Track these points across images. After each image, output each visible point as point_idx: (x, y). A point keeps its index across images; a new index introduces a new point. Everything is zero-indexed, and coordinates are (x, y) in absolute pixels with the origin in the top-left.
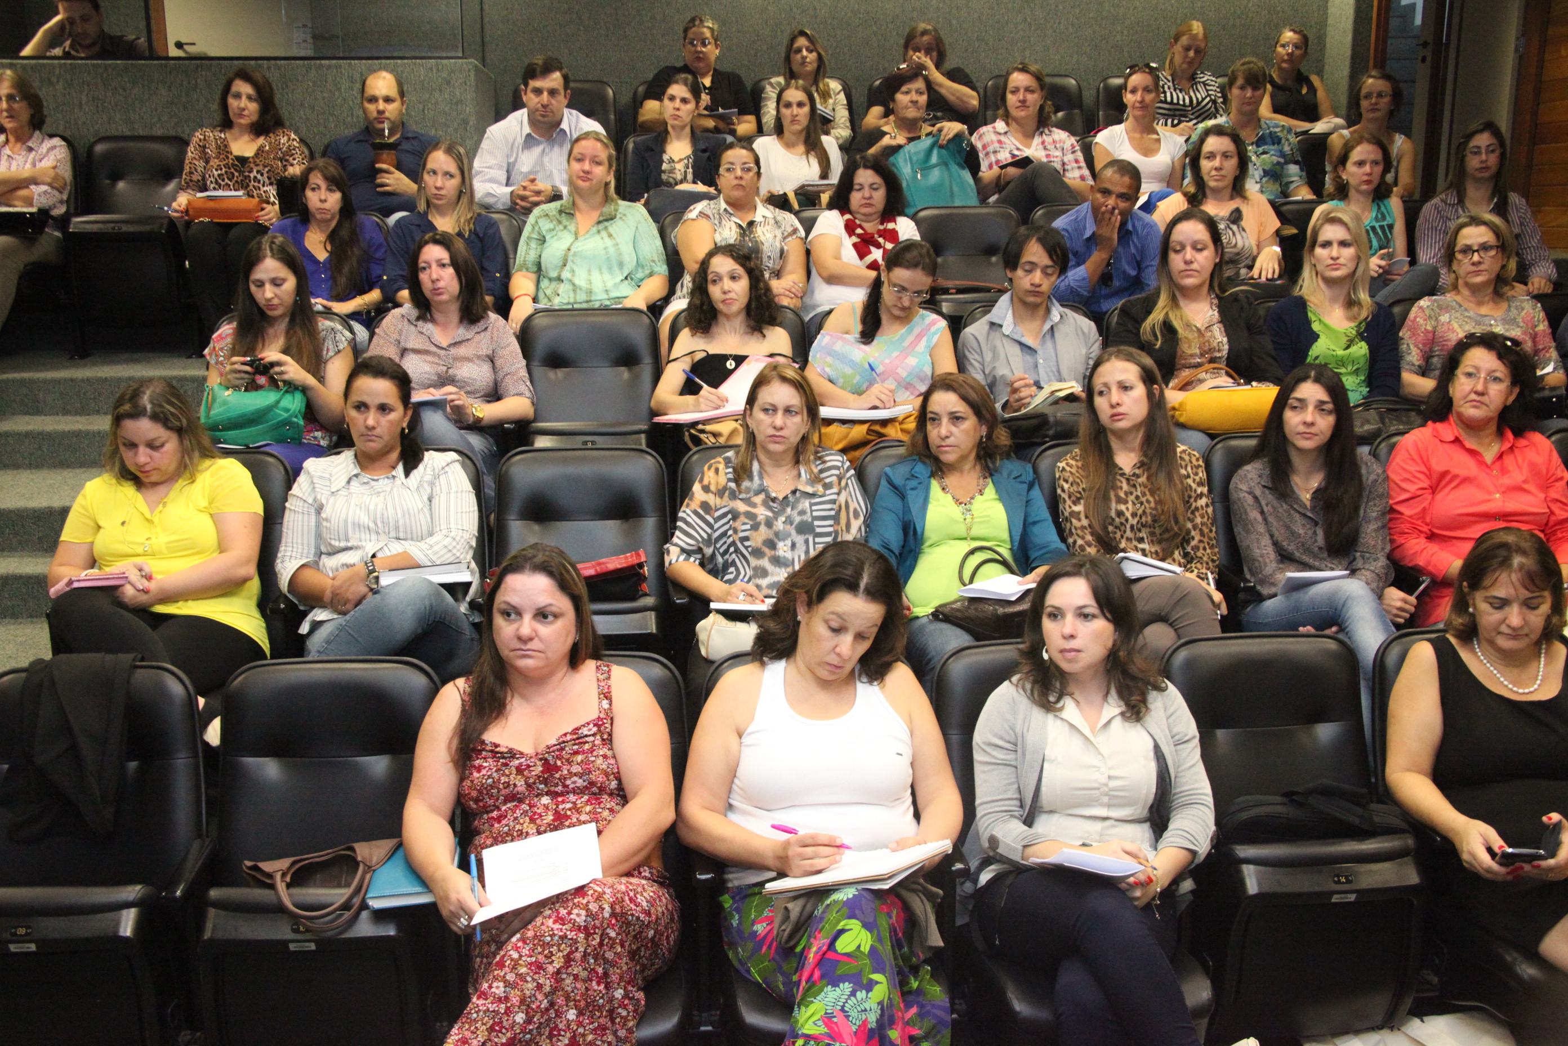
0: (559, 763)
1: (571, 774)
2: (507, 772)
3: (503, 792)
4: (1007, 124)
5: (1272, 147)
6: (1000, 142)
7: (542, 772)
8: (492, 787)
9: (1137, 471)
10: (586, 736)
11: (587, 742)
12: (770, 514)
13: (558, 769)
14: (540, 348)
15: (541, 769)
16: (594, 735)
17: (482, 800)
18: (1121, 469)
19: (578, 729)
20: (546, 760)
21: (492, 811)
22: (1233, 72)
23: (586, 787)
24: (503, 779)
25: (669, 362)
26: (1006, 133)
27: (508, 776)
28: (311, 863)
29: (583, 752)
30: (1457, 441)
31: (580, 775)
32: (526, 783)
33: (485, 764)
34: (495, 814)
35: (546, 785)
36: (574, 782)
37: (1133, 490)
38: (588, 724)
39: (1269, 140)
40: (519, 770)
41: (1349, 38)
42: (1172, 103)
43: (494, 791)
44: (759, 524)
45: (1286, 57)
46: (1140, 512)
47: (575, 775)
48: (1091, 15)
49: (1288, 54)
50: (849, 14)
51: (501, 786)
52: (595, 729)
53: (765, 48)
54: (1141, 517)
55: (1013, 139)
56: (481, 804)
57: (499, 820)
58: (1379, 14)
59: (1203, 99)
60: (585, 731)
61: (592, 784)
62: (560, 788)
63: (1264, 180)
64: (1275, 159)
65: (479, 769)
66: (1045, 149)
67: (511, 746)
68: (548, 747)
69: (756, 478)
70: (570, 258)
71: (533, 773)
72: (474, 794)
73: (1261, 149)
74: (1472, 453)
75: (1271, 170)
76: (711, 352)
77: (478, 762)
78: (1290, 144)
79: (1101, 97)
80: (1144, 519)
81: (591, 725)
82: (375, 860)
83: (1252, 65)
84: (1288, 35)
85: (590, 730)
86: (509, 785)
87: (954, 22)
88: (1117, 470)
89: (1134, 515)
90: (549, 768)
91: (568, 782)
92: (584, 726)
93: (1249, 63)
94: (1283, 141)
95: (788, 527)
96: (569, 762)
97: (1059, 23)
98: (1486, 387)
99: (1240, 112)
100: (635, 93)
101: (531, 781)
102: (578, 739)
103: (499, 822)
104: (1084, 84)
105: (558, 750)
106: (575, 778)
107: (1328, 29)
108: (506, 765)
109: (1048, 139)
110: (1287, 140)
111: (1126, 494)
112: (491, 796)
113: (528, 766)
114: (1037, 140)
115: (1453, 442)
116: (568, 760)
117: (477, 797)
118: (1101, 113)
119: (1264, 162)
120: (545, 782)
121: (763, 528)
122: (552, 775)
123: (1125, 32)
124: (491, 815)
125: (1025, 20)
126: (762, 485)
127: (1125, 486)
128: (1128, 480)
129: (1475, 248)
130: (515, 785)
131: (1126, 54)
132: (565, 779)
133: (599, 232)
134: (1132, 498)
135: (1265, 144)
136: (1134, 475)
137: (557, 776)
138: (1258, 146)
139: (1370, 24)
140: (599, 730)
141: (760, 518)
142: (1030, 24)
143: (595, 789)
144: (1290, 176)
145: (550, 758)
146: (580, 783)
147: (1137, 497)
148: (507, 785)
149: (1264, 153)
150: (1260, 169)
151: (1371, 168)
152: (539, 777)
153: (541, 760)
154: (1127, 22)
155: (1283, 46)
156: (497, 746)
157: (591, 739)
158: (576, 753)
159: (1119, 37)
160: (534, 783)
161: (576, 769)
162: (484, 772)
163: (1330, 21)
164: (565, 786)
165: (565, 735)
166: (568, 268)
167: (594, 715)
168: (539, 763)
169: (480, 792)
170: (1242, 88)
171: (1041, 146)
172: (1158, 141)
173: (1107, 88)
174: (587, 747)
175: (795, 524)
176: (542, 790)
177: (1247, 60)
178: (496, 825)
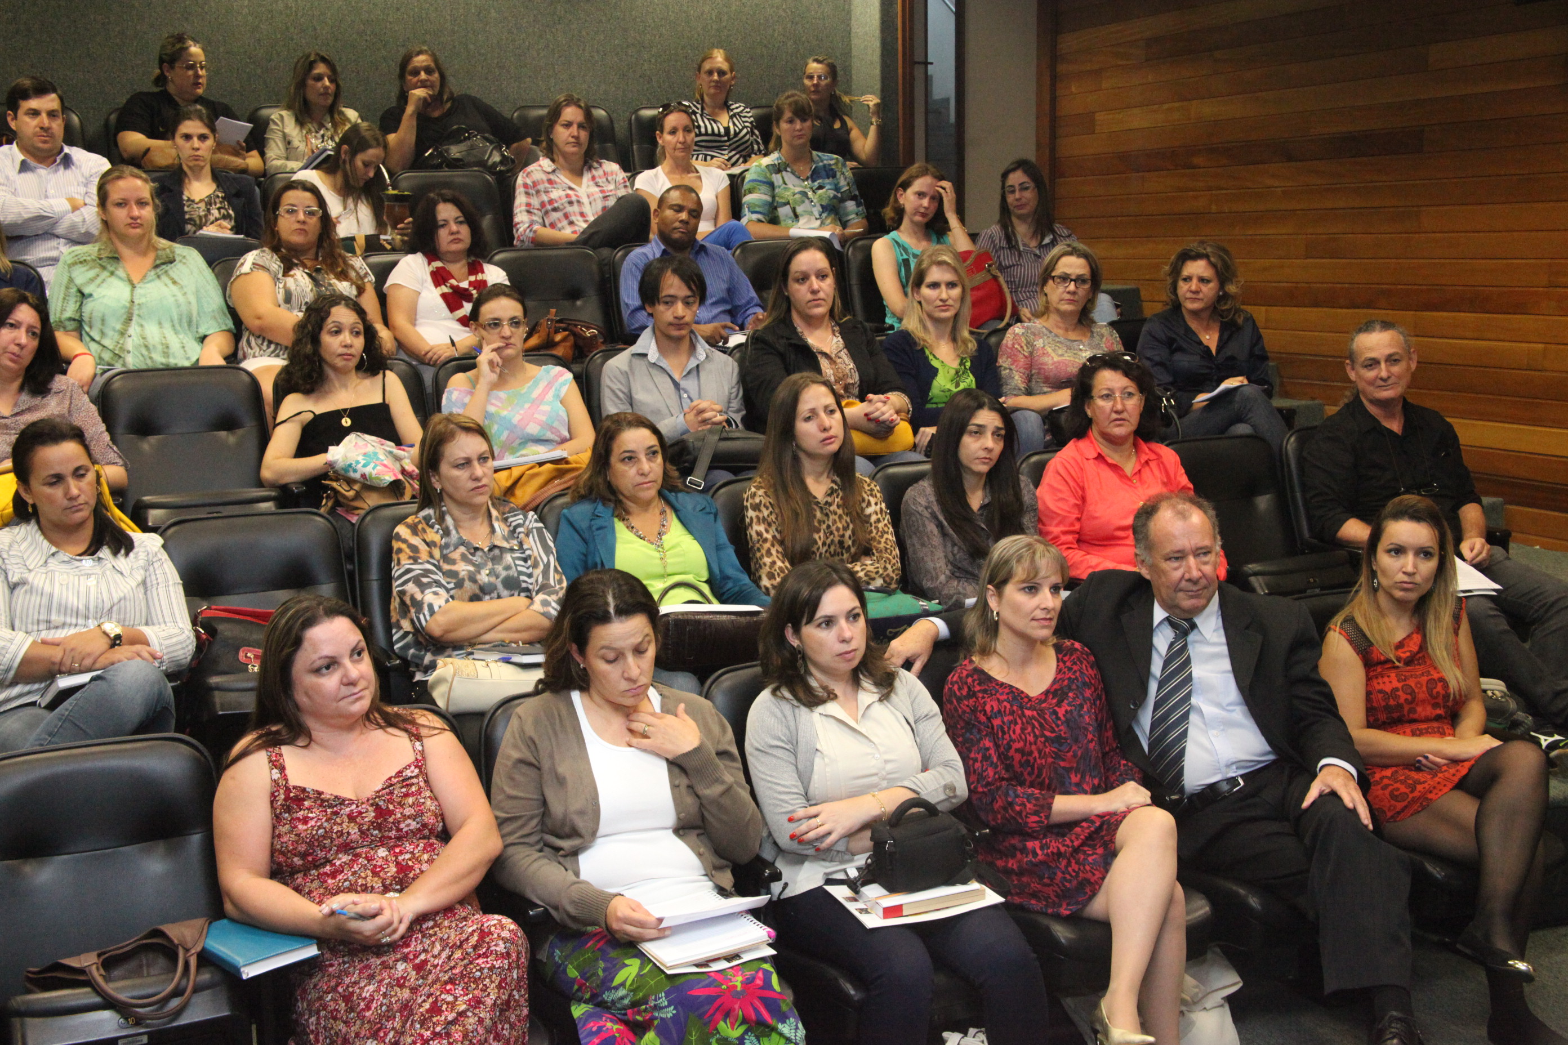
0: (391, 807)
1: (405, 817)
2: (338, 820)
3: (336, 842)
4: (553, 160)
5: (827, 181)
6: (550, 182)
7: (375, 817)
8: (324, 837)
9: (829, 499)
10: (412, 777)
11: (413, 784)
12: (471, 568)
13: (391, 813)
14: (123, 413)
15: (373, 814)
16: (417, 777)
17: (310, 854)
18: (815, 498)
19: (400, 772)
20: (377, 805)
21: (324, 865)
22: (778, 107)
23: (419, 830)
24: (336, 828)
25: (276, 425)
26: (554, 171)
27: (341, 824)
28: (110, 957)
29: (413, 794)
30: (1100, 458)
31: (413, 817)
32: (360, 830)
33: (310, 815)
34: (328, 868)
35: (380, 831)
36: (408, 825)
37: (825, 518)
38: (409, 766)
39: (823, 173)
40: (351, 818)
41: (877, 71)
42: (706, 134)
43: (327, 842)
44: (463, 580)
45: (812, 89)
46: (828, 541)
47: (409, 817)
48: (617, 42)
49: (814, 85)
50: (355, 36)
51: (334, 836)
52: (417, 771)
53: (259, 71)
54: (829, 546)
55: (562, 177)
56: (310, 859)
57: (333, 875)
58: (904, 45)
59: (741, 131)
60: (408, 773)
61: (425, 826)
62: (394, 832)
63: (824, 215)
64: (832, 193)
65: (305, 820)
66: (597, 185)
67: (336, 794)
68: (378, 792)
69: (454, 532)
70: (136, 312)
71: (366, 820)
72: (302, 848)
73: (816, 184)
74: (1115, 468)
75: (828, 205)
76: (318, 412)
77: (302, 813)
78: (845, 178)
79: (633, 127)
80: (832, 549)
81: (413, 768)
82: (189, 939)
83: (796, 98)
84: (814, 67)
85: (412, 772)
86: (342, 834)
87: (472, 47)
88: (811, 499)
89: (824, 544)
90: (382, 813)
91: (402, 826)
92: (405, 768)
93: (793, 96)
94: (838, 174)
95: (493, 579)
96: (401, 805)
97: (584, 50)
98: (1124, 405)
99: (791, 145)
100: (107, 120)
101: (365, 827)
102: (403, 781)
103: (334, 877)
104: (614, 116)
105: (387, 794)
106: (409, 821)
107: (854, 60)
108: (336, 813)
109: (598, 173)
110: (843, 174)
111: (819, 522)
112: (323, 848)
113: (360, 813)
114: (587, 177)
115: (1095, 459)
116: (399, 803)
117: (307, 850)
118: (635, 147)
119: (821, 197)
120: (379, 827)
121: (468, 584)
122: (385, 820)
123: (653, 61)
124: (322, 871)
125: (547, 46)
126: (461, 538)
127: (818, 514)
128: (821, 508)
129: (1073, 277)
130: (348, 833)
131: (655, 84)
132: (399, 822)
133: (159, 277)
134: (824, 526)
135: (819, 178)
136: (827, 503)
137: (391, 820)
138: (813, 181)
139: (896, 54)
140: (421, 771)
141: (462, 574)
142: (553, 50)
143: (426, 832)
144: (847, 215)
145: (381, 803)
146: (414, 825)
147: (828, 527)
148: (340, 833)
149: (820, 187)
150: (818, 205)
151: (929, 203)
152: (373, 823)
153: (372, 805)
154: (654, 50)
155: (811, 77)
156: (320, 793)
157: (415, 781)
158: (407, 795)
159: (646, 66)
160: (368, 830)
161: (408, 811)
162: (312, 823)
163: (854, 53)
164: (399, 830)
165: (390, 779)
166: (133, 323)
167: (410, 758)
168: (370, 809)
169: (310, 844)
170: (791, 121)
171: (591, 183)
172: (700, 178)
173: (638, 119)
174: (414, 789)
175: (501, 577)
176: (376, 836)
177: (789, 93)
178: (330, 881)
